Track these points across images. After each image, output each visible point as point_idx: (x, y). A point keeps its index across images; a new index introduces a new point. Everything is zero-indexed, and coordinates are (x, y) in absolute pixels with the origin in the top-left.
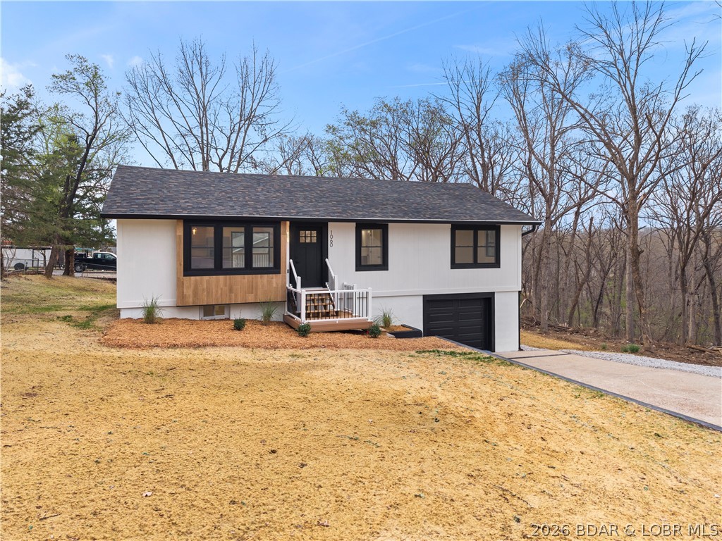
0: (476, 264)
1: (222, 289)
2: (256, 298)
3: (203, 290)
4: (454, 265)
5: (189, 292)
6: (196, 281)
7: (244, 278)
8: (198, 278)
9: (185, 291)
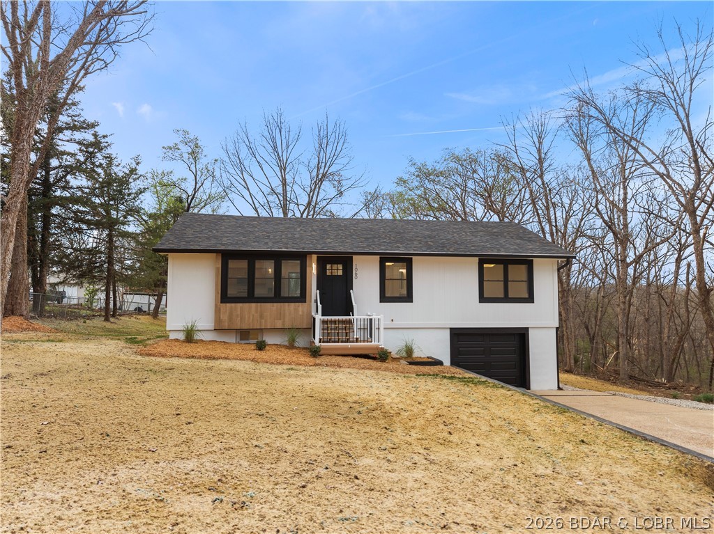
0: (506, 299)
1: (253, 315)
2: (283, 324)
3: (237, 315)
4: (483, 299)
5: (225, 317)
6: (231, 307)
7: (273, 306)
8: (233, 304)
9: (221, 316)
